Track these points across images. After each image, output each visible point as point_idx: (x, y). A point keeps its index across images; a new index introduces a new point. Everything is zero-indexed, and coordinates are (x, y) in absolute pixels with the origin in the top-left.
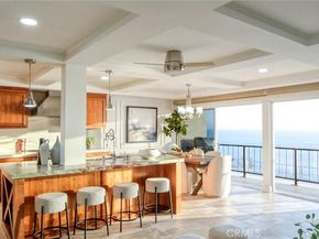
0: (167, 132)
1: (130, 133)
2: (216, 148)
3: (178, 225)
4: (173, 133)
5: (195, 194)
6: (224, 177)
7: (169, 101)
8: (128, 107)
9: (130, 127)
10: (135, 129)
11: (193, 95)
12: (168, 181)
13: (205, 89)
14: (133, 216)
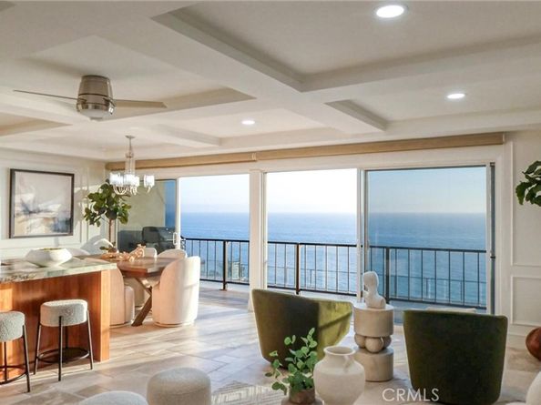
0: (91, 218)
1: (17, 220)
2: (178, 245)
3: (103, 380)
4: (104, 219)
5: (138, 323)
6: (187, 293)
7: (97, 162)
8: (12, 172)
9: (17, 209)
10: (29, 212)
11: (138, 155)
12: (84, 304)
13: (161, 146)
14: (13, 374)
